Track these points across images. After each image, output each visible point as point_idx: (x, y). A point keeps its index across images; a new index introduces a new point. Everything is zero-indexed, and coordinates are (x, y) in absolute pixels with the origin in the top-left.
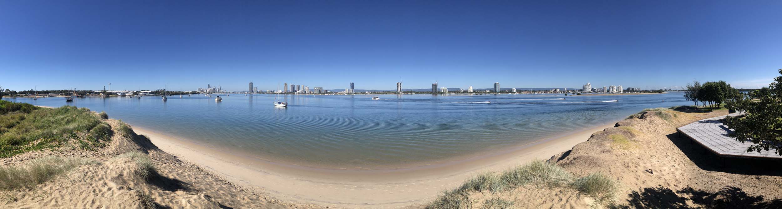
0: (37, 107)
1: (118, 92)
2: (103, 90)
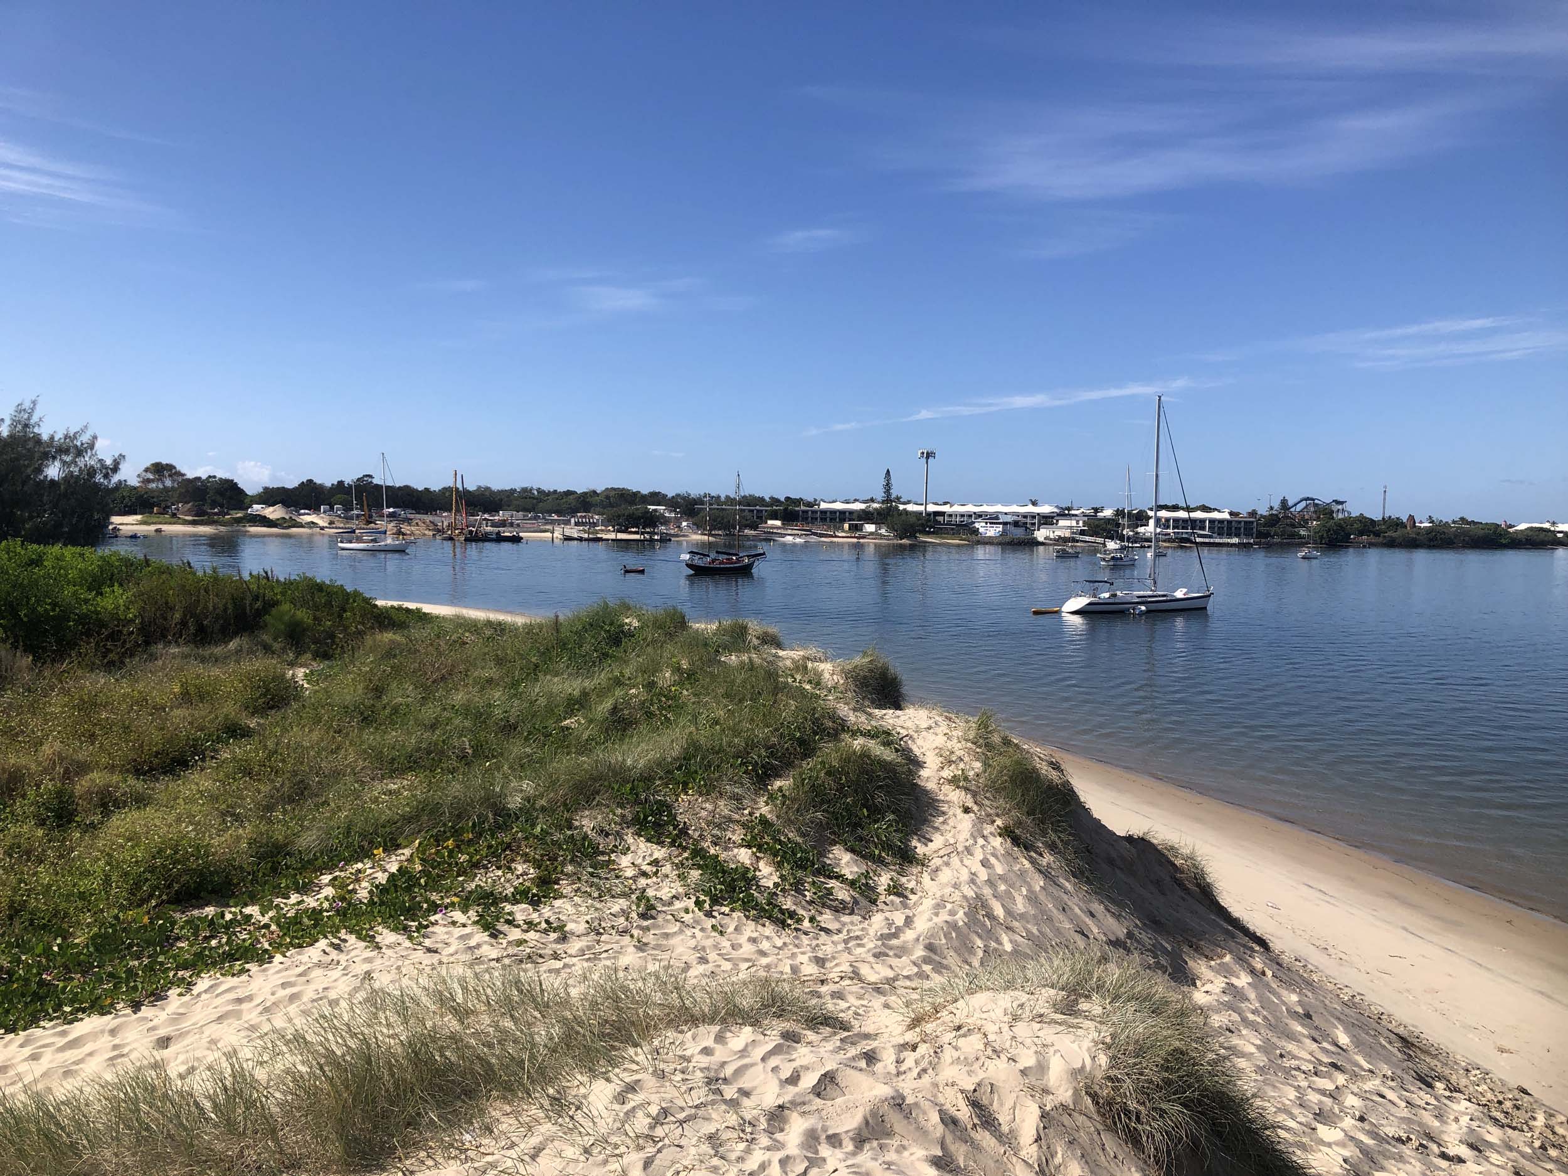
0: (400, 609)
1: (980, 516)
2: (880, 495)
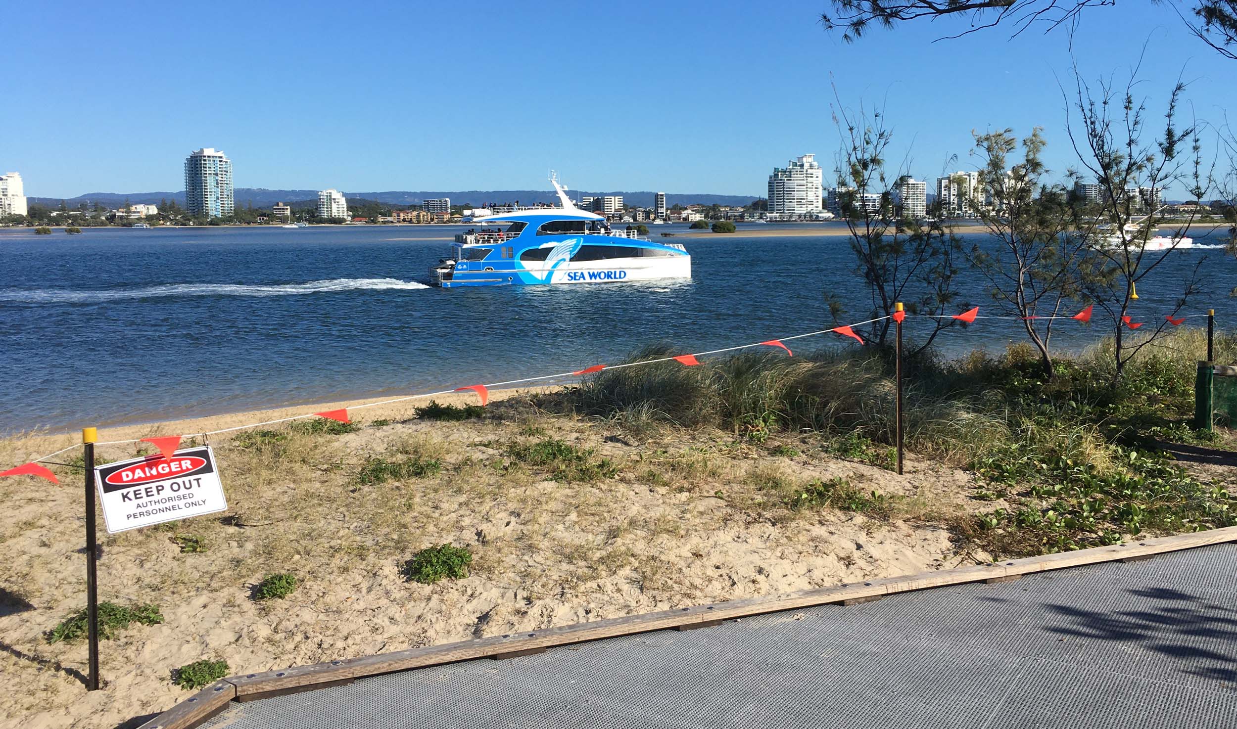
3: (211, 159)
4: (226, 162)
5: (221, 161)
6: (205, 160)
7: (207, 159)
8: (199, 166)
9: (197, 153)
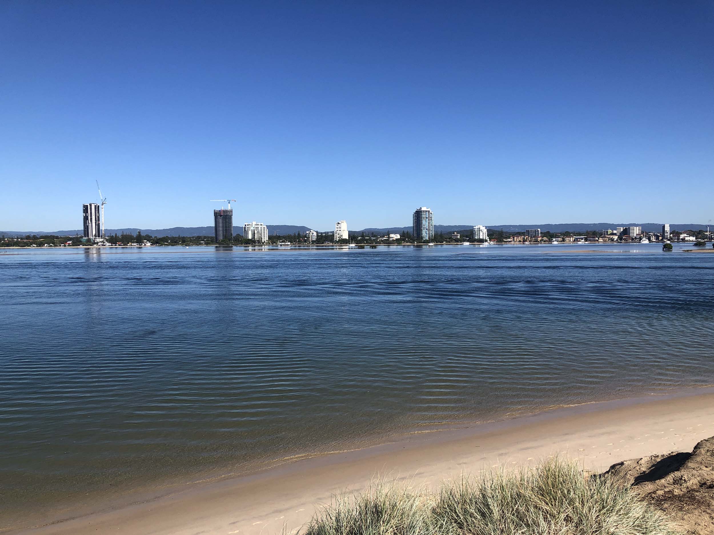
3: (425, 212)
4: (431, 213)
5: (429, 213)
6: (422, 213)
7: (423, 212)
8: (419, 216)
9: (419, 209)
